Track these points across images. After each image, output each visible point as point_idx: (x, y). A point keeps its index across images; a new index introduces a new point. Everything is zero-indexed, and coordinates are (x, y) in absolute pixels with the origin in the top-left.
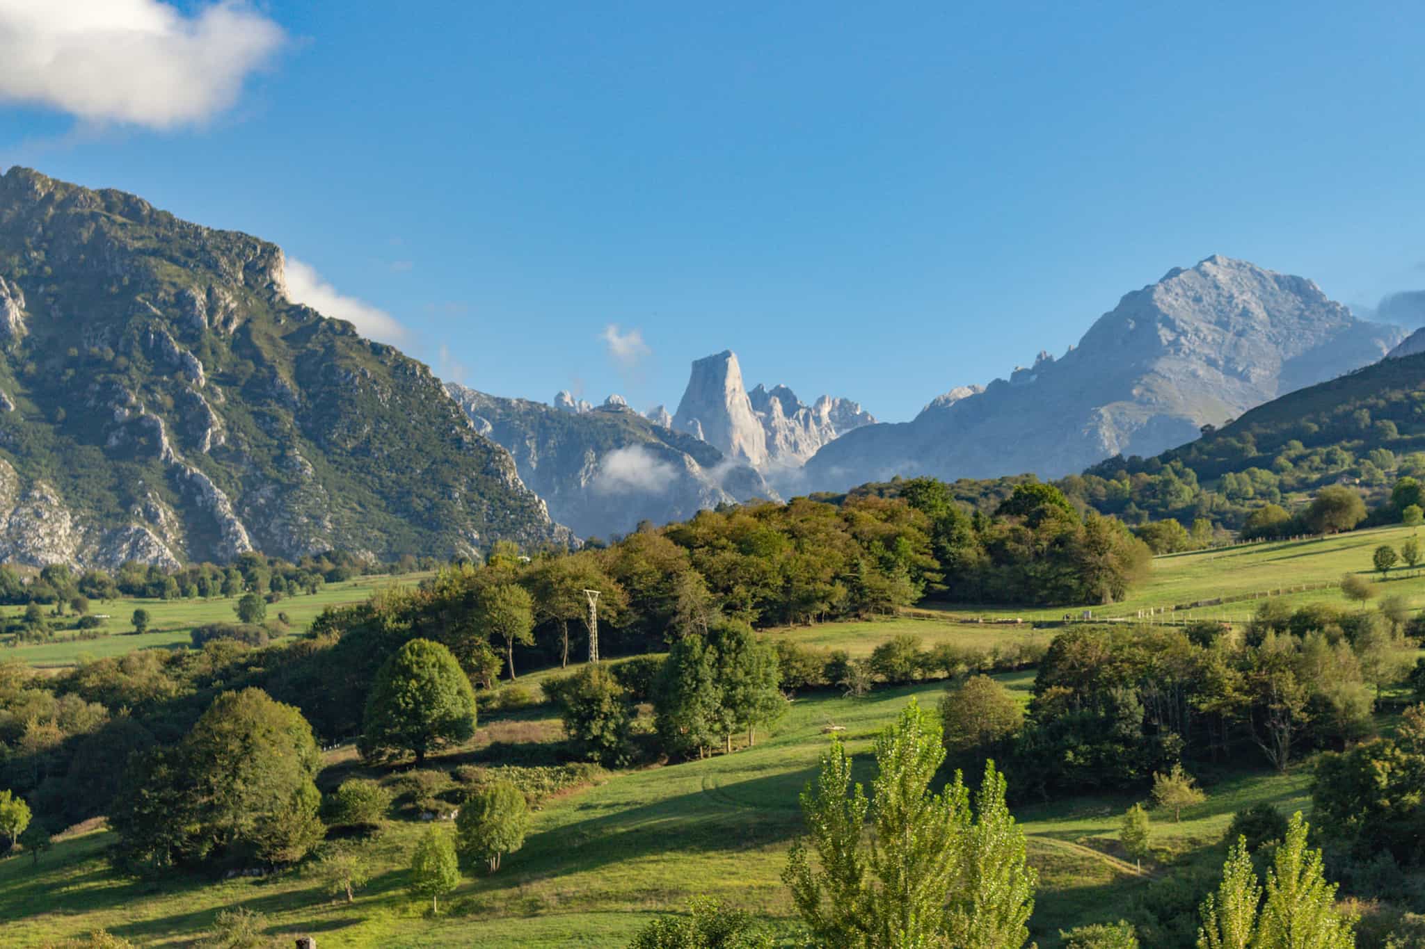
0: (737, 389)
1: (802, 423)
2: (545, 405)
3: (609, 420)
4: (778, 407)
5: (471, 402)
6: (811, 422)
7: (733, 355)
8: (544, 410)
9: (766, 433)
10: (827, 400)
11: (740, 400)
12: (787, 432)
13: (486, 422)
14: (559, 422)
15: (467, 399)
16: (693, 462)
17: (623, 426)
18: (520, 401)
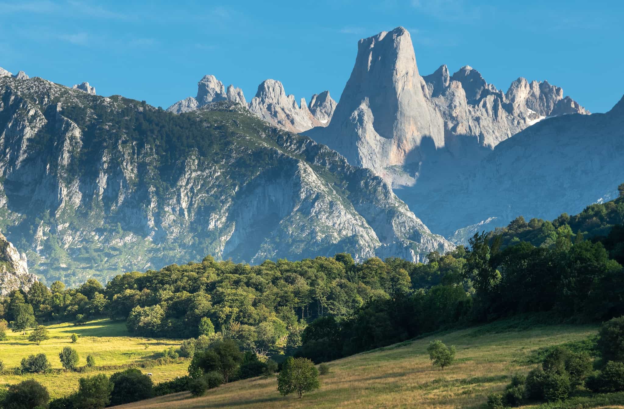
0: (411, 73)
1: (491, 112)
2: (143, 103)
3: (216, 121)
4: (460, 94)
5: (57, 100)
6: (502, 113)
7: (406, 33)
8: (141, 109)
9: (446, 125)
10: (523, 83)
11: (414, 86)
12: (471, 123)
13: (74, 124)
14: (157, 125)
15: (52, 97)
16: (310, 170)
17: (231, 129)
18: (114, 98)
